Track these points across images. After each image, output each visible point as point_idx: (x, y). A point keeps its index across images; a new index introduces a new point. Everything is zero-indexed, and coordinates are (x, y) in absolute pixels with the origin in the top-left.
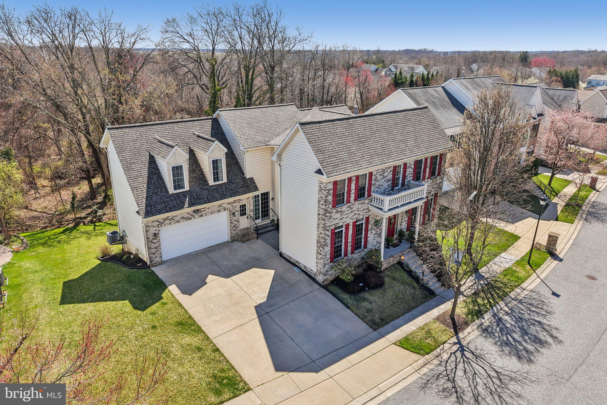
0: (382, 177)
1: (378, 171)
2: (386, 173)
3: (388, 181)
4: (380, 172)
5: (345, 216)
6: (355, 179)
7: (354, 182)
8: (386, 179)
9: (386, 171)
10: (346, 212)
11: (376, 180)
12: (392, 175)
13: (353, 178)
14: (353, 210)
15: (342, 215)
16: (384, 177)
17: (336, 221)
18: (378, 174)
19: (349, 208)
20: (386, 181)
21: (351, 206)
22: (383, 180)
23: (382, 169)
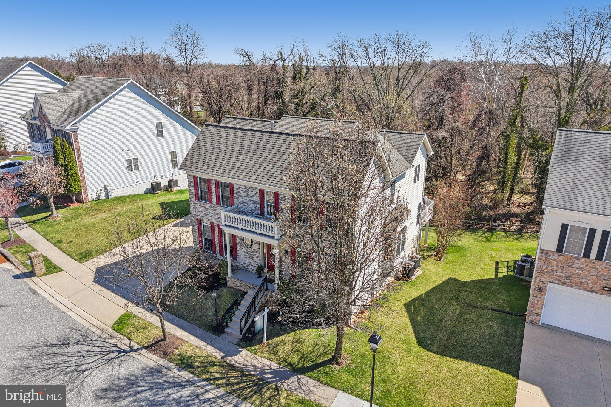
0: (246, 194)
1: (240, 187)
2: (250, 192)
3: (255, 202)
4: (242, 188)
5: (210, 215)
6: (214, 183)
7: (214, 186)
8: (252, 199)
9: (250, 190)
10: (209, 211)
11: (239, 193)
12: (259, 198)
13: (212, 181)
14: (216, 212)
15: (206, 211)
16: (248, 196)
17: (201, 214)
18: (241, 189)
19: (212, 209)
20: (252, 202)
21: (214, 208)
22: (248, 199)
23: (244, 186)
